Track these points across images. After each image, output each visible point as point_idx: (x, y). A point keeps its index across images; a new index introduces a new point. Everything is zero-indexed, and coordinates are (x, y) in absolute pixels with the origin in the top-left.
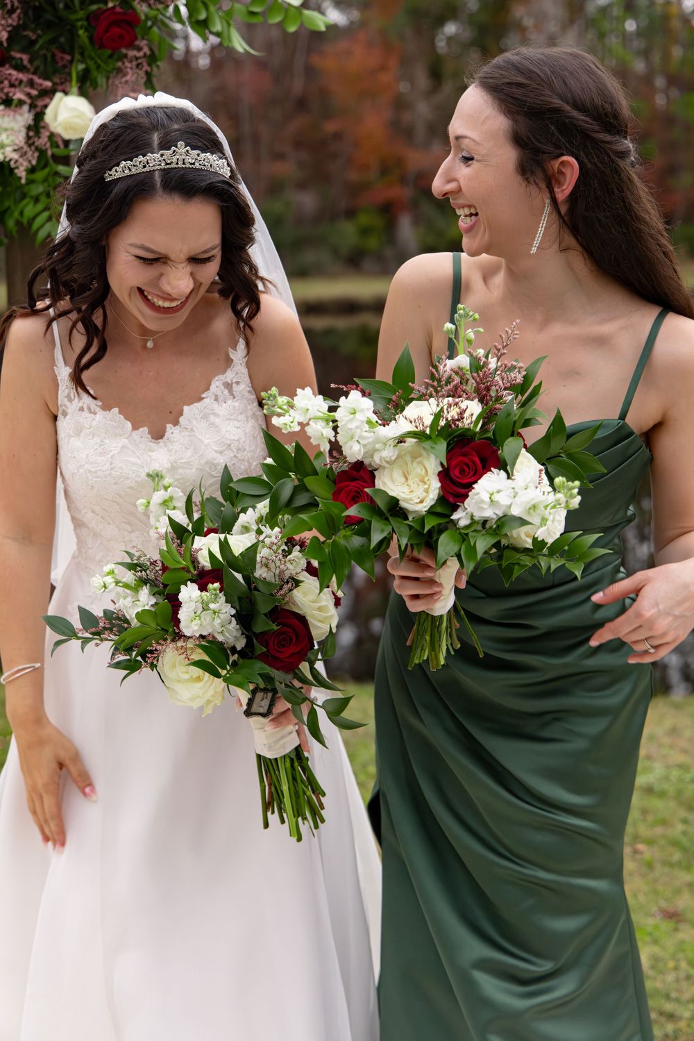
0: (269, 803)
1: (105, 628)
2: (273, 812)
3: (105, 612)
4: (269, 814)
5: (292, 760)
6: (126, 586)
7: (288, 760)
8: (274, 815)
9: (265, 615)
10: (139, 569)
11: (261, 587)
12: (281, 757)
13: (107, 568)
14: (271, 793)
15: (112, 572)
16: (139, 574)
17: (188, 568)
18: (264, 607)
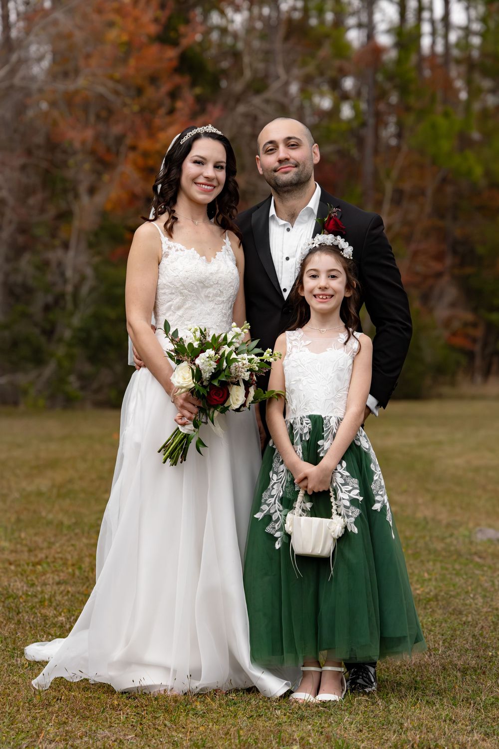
1: (177, 342)
6: (195, 336)
9: (220, 381)
10: (203, 335)
11: (228, 373)
12: (183, 433)
16: (202, 337)
18: (221, 378)
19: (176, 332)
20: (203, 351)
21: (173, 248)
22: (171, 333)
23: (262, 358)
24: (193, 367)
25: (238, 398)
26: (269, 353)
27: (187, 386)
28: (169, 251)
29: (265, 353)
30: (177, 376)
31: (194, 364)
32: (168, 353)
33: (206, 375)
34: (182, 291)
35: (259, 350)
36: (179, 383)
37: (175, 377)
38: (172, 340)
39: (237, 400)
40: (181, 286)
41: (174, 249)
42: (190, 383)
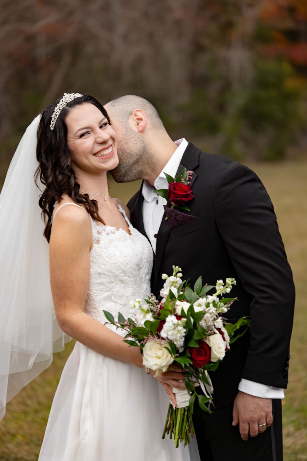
0: (168, 429)
1: (127, 325)
2: (168, 434)
3: (129, 319)
4: (166, 433)
5: (185, 410)
6: (142, 310)
7: (183, 410)
8: (168, 435)
9: (196, 341)
10: (151, 304)
11: (199, 328)
12: (181, 408)
13: (138, 300)
14: (170, 424)
15: (139, 302)
16: (150, 307)
17: (172, 311)
18: (196, 337)
19: (120, 317)
20: (163, 322)
21: (103, 232)
22: (116, 320)
23: (217, 293)
24: (163, 342)
25: (219, 346)
26: (220, 285)
27: (167, 364)
28: (100, 236)
29: (217, 288)
30: (149, 359)
31: (163, 339)
32: (126, 341)
33: (180, 343)
34: (122, 279)
35: (208, 288)
36: (156, 365)
37: (147, 360)
38: (123, 326)
39: (219, 348)
40: (121, 273)
41: (104, 234)
42: (168, 359)
